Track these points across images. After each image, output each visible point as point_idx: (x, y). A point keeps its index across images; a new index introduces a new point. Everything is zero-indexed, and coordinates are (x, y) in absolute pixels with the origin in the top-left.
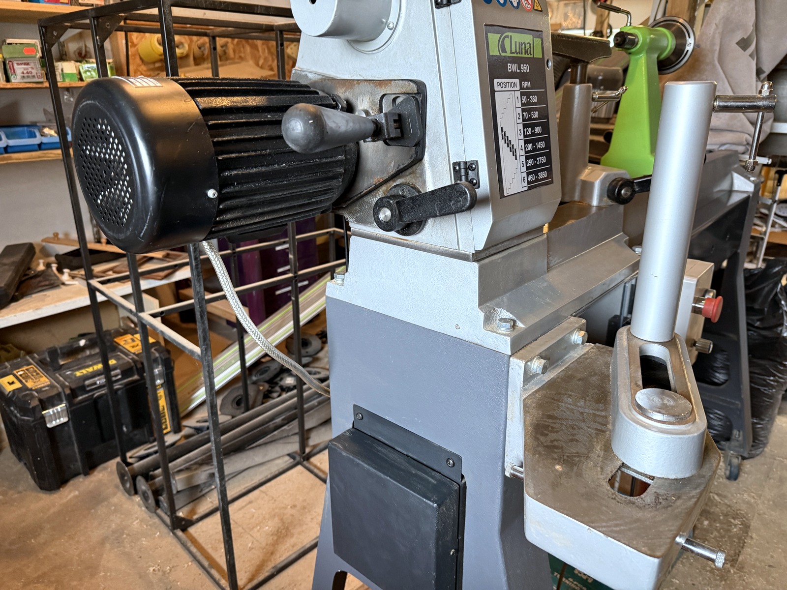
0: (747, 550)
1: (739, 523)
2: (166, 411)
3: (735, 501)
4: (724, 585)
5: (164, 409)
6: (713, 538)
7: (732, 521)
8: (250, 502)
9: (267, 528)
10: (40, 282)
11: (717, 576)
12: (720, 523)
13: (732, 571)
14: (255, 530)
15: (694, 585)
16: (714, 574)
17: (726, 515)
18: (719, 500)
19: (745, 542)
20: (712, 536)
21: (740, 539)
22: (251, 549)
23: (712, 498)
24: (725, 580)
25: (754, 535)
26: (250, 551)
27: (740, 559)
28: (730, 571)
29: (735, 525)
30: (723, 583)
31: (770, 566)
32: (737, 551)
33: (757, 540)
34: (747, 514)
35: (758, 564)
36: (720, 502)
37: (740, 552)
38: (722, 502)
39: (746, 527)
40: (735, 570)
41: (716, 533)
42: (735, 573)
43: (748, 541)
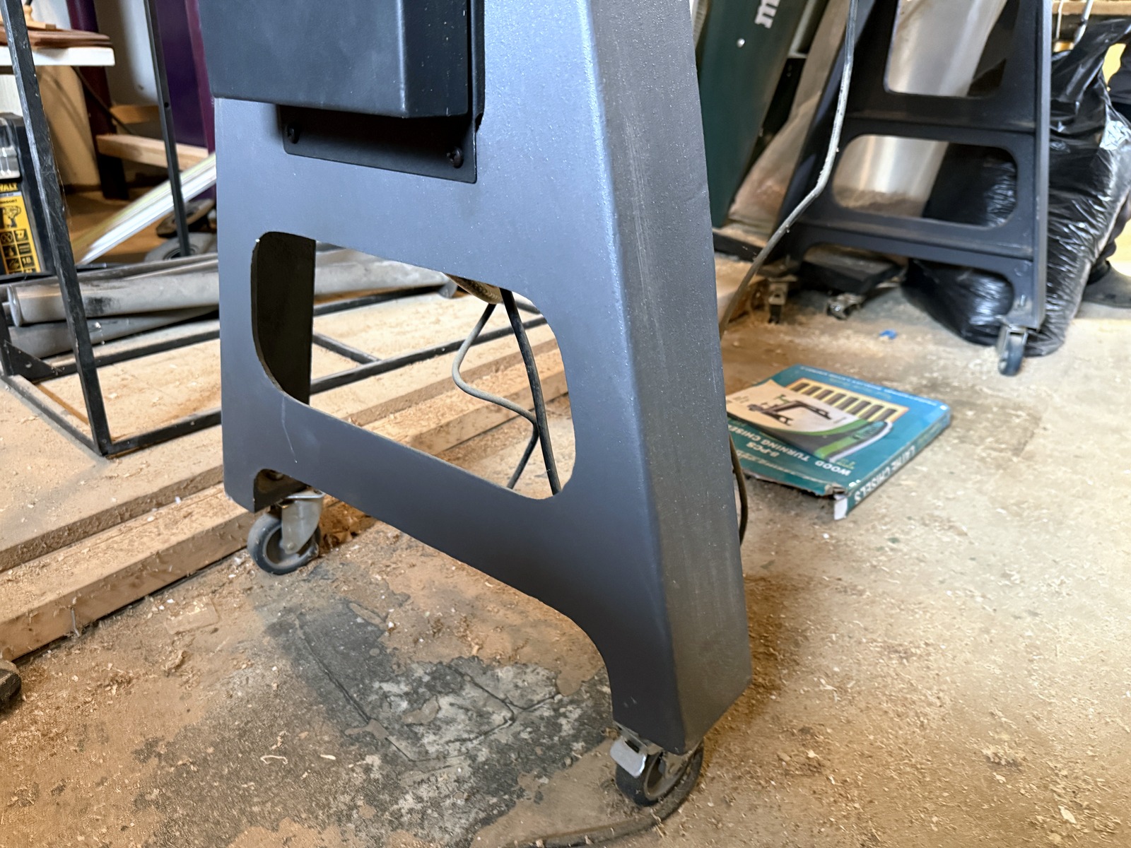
0: (1039, 440)
1: (1024, 414)
2: (30, 240)
3: (1015, 394)
4: (1002, 473)
5: (26, 235)
6: (982, 429)
7: (1013, 412)
8: (169, 359)
9: (194, 384)
11: (991, 464)
12: (994, 414)
13: (1014, 460)
14: (171, 386)
15: (952, 473)
16: (984, 463)
17: (1003, 407)
18: (991, 393)
19: (1035, 433)
20: (980, 426)
21: (1025, 429)
22: (154, 405)
23: (979, 390)
24: (1005, 469)
25: (1049, 426)
26: (153, 406)
27: (1028, 448)
28: (1011, 460)
29: (1018, 416)
30: (1000, 471)
31: (1076, 456)
32: (1021, 441)
33: (1053, 432)
34: (1036, 407)
35: (1056, 454)
36: (992, 395)
37: (1027, 442)
38: (996, 395)
39: (1036, 419)
40: (1019, 459)
41: (986, 424)
43: (1038, 431)
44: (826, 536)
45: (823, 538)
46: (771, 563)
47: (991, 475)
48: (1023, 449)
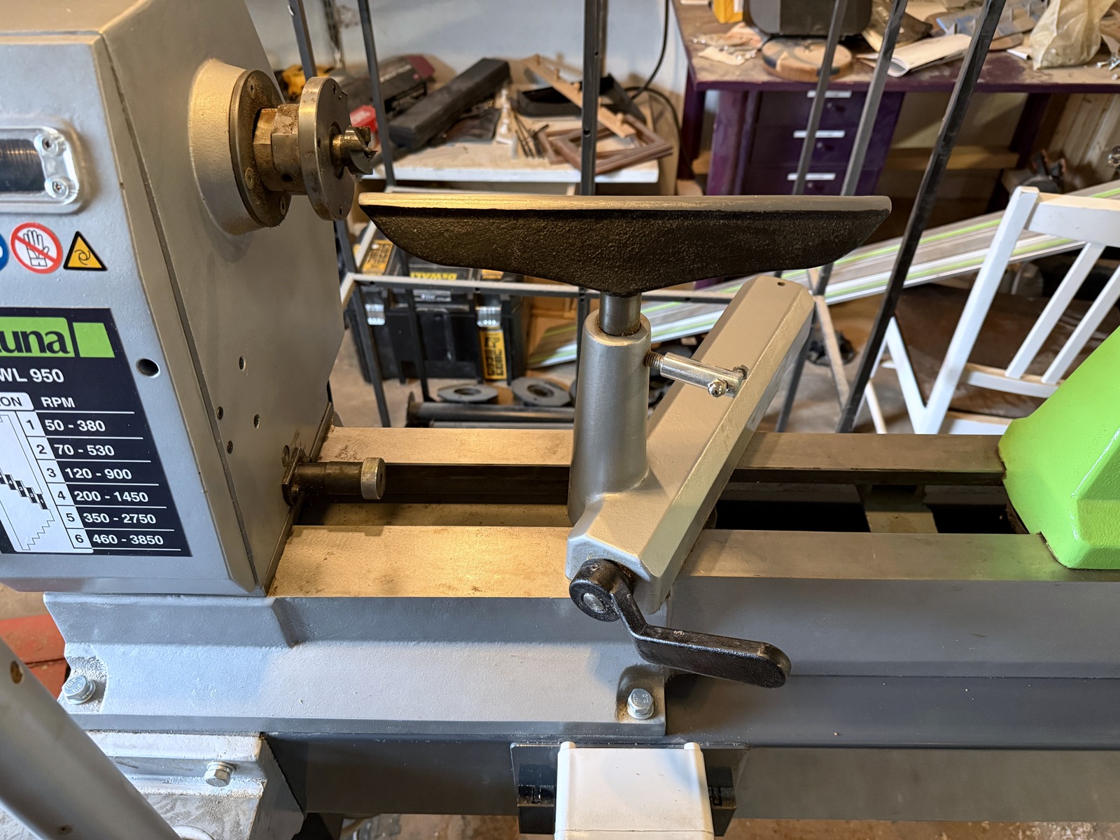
2: (503, 356)
10: (474, 127)
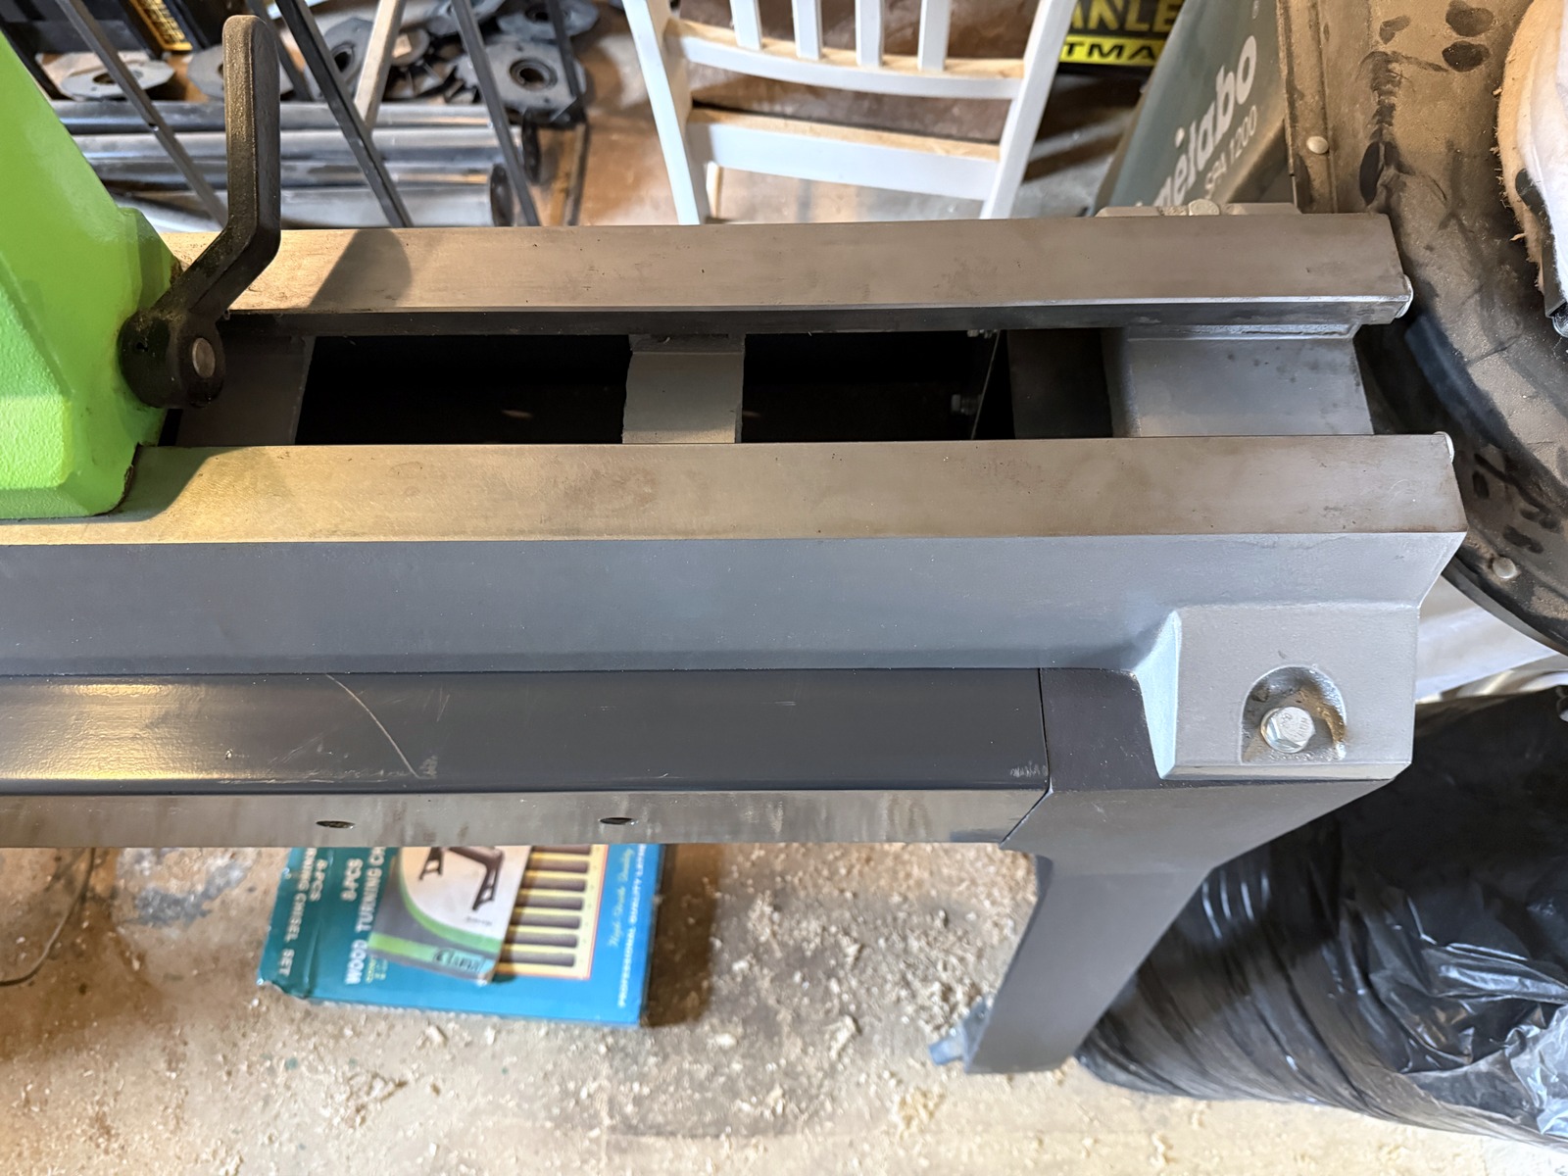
0: (692, 1149)
1: (779, 1110)
3: (862, 1080)
4: (543, 1127)
6: (680, 1070)
7: (777, 1092)
11: (562, 1110)
12: (749, 1072)
13: (595, 1133)
15: (505, 1071)
16: (562, 1100)
17: (790, 1072)
18: (836, 1046)
19: (717, 1136)
20: (686, 1066)
21: (720, 1123)
23: (832, 1027)
27: (649, 1140)
30: (549, 1125)
32: (669, 1128)
33: (745, 1159)
34: (831, 1117)
36: (829, 1048)
37: (673, 1134)
38: (833, 1054)
39: (775, 1128)
40: (605, 1138)
41: (702, 1071)
42: (596, 1141)
43: (725, 1146)
44: (256, 1002)
45: (250, 1002)
46: (178, 978)
47: (532, 1116)
48: (643, 1134)
